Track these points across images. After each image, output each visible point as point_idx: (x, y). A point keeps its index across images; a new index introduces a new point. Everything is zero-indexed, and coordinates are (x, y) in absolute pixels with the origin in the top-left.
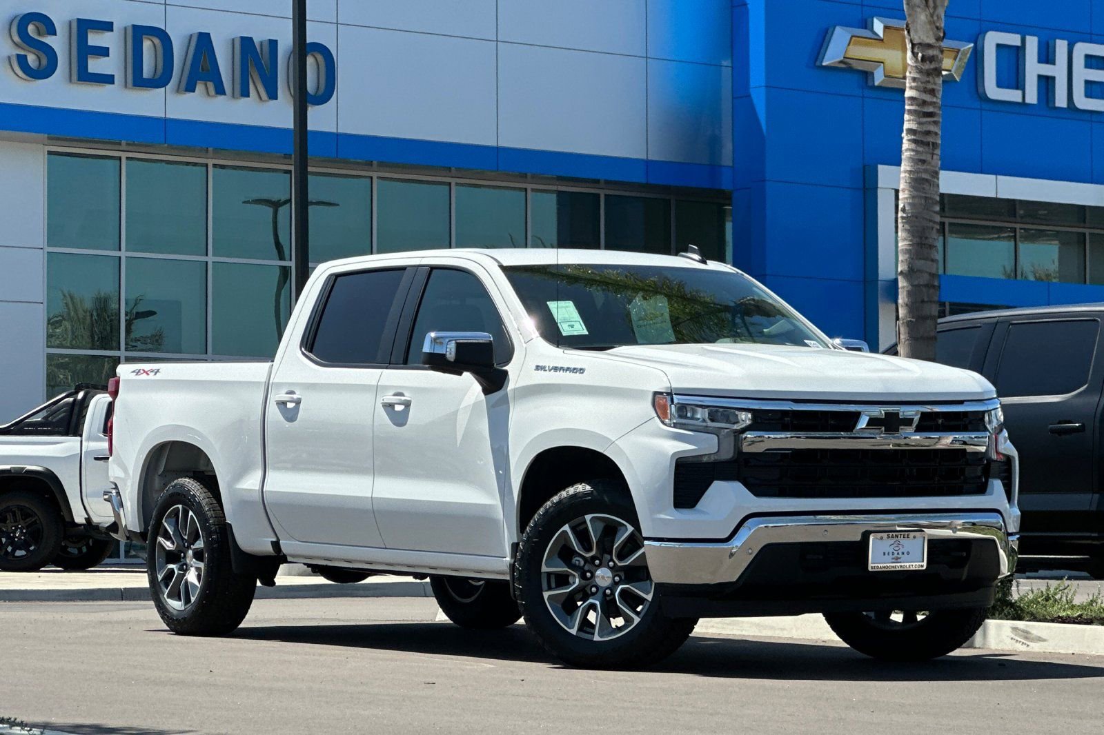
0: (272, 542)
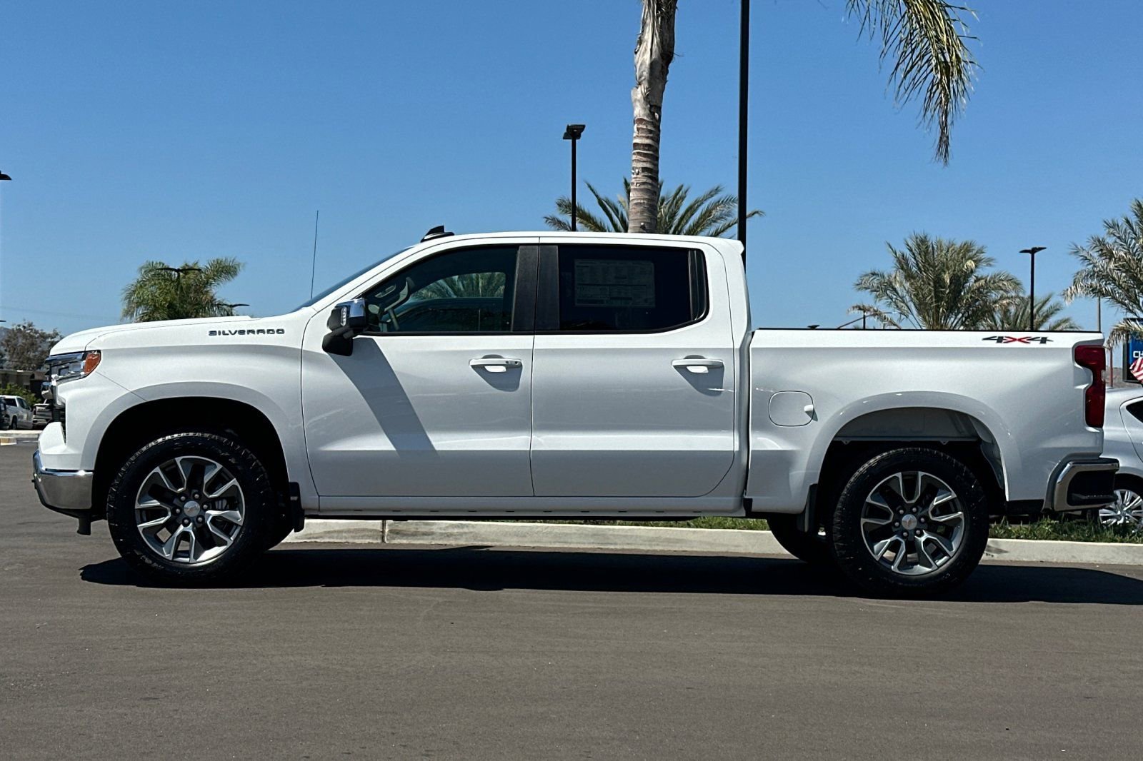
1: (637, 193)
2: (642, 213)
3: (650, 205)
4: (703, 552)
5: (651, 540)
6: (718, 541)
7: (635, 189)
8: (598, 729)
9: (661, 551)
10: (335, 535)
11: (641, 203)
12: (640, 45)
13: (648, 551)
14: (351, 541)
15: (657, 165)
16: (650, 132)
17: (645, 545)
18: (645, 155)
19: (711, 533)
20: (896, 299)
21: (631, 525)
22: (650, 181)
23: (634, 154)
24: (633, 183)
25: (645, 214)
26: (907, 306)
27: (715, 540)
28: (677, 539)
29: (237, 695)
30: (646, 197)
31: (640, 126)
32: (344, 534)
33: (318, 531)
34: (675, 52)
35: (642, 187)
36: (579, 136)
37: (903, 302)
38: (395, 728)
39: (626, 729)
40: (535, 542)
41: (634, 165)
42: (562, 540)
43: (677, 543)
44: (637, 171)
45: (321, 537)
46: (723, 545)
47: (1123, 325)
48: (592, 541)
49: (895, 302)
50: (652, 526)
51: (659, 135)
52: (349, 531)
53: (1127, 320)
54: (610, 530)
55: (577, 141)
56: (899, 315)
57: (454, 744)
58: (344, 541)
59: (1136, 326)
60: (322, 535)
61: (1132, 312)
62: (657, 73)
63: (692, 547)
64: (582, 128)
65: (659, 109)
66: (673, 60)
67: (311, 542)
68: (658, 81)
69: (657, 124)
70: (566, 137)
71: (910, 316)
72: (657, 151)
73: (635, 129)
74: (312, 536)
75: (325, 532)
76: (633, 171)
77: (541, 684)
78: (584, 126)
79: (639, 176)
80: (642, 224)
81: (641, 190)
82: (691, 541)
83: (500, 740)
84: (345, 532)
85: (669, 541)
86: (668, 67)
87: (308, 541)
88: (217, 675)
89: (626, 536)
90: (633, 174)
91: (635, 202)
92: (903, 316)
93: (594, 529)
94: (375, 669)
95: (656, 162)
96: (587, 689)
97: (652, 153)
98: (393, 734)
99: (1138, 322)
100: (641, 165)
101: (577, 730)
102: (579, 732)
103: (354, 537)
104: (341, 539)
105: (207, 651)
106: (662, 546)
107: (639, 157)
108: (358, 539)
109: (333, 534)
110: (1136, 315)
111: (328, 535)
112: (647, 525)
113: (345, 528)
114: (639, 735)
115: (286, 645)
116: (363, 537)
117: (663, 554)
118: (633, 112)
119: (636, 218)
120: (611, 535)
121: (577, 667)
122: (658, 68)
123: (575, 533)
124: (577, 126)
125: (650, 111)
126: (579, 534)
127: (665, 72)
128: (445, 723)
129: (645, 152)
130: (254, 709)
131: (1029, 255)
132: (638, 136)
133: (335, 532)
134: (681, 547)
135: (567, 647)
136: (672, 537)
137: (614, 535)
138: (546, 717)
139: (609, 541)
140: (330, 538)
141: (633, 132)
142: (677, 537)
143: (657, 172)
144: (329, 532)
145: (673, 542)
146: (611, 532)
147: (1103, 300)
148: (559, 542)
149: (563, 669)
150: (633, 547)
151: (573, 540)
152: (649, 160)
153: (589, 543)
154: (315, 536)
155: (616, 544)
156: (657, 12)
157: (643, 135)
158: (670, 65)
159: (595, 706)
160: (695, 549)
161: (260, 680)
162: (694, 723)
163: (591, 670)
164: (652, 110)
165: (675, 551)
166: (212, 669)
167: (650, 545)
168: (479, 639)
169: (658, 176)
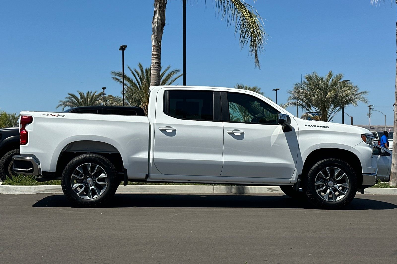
0: (146, 175)
1: (154, 71)
2: (155, 77)
3: (158, 75)
4: (178, 193)
5: (161, 190)
6: (183, 190)
7: (153, 69)
8: (159, 254)
9: (164, 193)
10: (49, 191)
11: (155, 74)
12: (154, 20)
13: (161, 193)
14: (55, 193)
15: (160, 61)
16: (158, 50)
17: (159, 191)
18: (156, 58)
19: (181, 187)
20: (232, 106)
21: (154, 185)
22: (158, 67)
23: (152, 57)
24: (152, 67)
25: (156, 78)
26: (236, 108)
27: (183, 189)
28: (170, 189)
29: (30, 248)
30: (157, 72)
31: (154, 48)
32: (52, 190)
33: (42, 189)
34: (165, 23)
35: (155, 69)
36: (125, 49)
37: (235, 107)
38: (90, 256)
39: (169, 254)
40: (121, 191)
41: (152, 61)
42: (130, 190)
43: (170, 190)
44: (153, 63)
45: (44, 192)
46: (185, 191)
47: (305, 114)
48: (141, 190)
49: (232, 107)
50: (161, 185)
51: (160, 51)
52: (54, 189)
53: (306, 113)
54: (147, 186)
55: (124, 51)
56: (233, 111)
57: (112, 261)
58: (52, 193)
59: (310, 115)
60: (44, 191)
61: (308, 110)
62: (160, 30)
63: (175, 192)
64: (126, 46)
65: (160, 42)
66: (165, 25)
67: (40, 193)
68: (160, 32)
69: (160, 47)
70: (120, 49)
71: (237, 112)
72: (160, 56)
73: (153, 49)
74: (40, 191)
75: (45, 190)
76: (152, 63)
77: (136, 240)
78: (127, 46)
79: (154, 65)
80: (155, 81)
81: (155, 70)
82: (174, 190)
83: (128, 259)
84: (53, 190)
85: (167, 190)
86: (163, 28)
87: (39, 193)
88: (20, 241)
89: (152, 188)
90: (152, 64)
91: (153, 74)
92: (234, 112)
93: (141, 186)
94: (77, 237)
95: (160, 60)
96: (152, 241)
97: (158, 57)
98: (90, 259)
99: (310, 113)
100: (155, 61)
101: (153, 255)
102: (154, 255)
103: (55, 191)
104: (51, 192)
105: (14, 233)
106: (165, 191)
107: (154, 59)
108: (57, 192)
109: (48, 190)
110: (309, 111)
111: (46, 191)
112: (159, 185)
113: (52, 188)
114: (174, 255)
115: (42, 230)
116: (59, 191)
117: (165, 194)
118: (152, 43)
119: (153, 79)
120: (147, 188)
121: (147, 234)
122: (160, 28)
123: (135, 188)
124: (124, 46)
125: (157, 43)
126: (136, 188)
127: (162, 29)
128: (107, 254)
129: (156, 57)
130: (38, 252)
131: (275, 91)
132: (153, 51)
133: (49, 190)
134: (171, 192)
135: (141, 227)
136: (168, 188)
137: (148, 188)
138: (141, 251)
139: (147, 190)
140: (47, 192)
141: (152, 50)
142: (170, 188)
143: (160, 64)
144: (46, 190)
145: (168, 190)
146: (147, 187)
147: (298, 107)
148: (129, 191)
149: (142, 235)
150: (155, 192)
151: (134, 190)
152: (157, 59)
153: (140, 191)
154: (41, 191)
155: (149, 191)
156: (159, 9)
157: (155, 51)
158: (164, 27)
159: (157, 247)
160: (176, 192)
161: (37, 242)
162: (191, 251)
163: (151, 234)
164: (158, 42)
165: (169, 193)
166: (18, 239)
167: (161, 191)
168: (110, 225)
169: (160, 65)
